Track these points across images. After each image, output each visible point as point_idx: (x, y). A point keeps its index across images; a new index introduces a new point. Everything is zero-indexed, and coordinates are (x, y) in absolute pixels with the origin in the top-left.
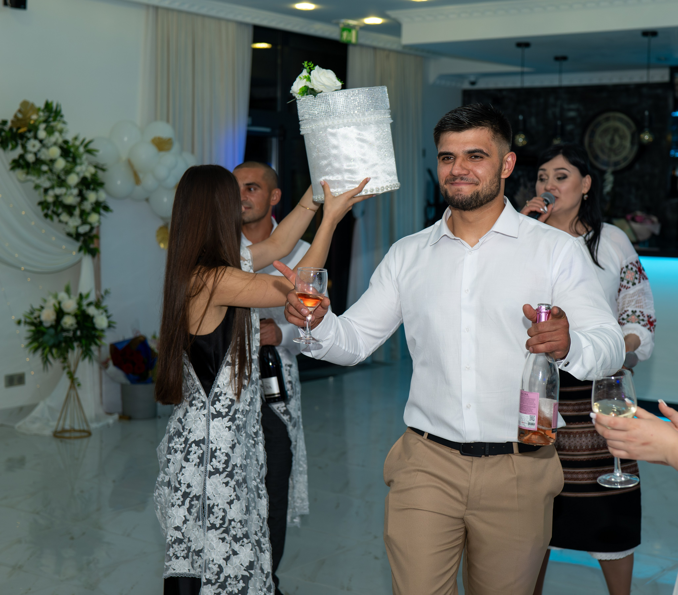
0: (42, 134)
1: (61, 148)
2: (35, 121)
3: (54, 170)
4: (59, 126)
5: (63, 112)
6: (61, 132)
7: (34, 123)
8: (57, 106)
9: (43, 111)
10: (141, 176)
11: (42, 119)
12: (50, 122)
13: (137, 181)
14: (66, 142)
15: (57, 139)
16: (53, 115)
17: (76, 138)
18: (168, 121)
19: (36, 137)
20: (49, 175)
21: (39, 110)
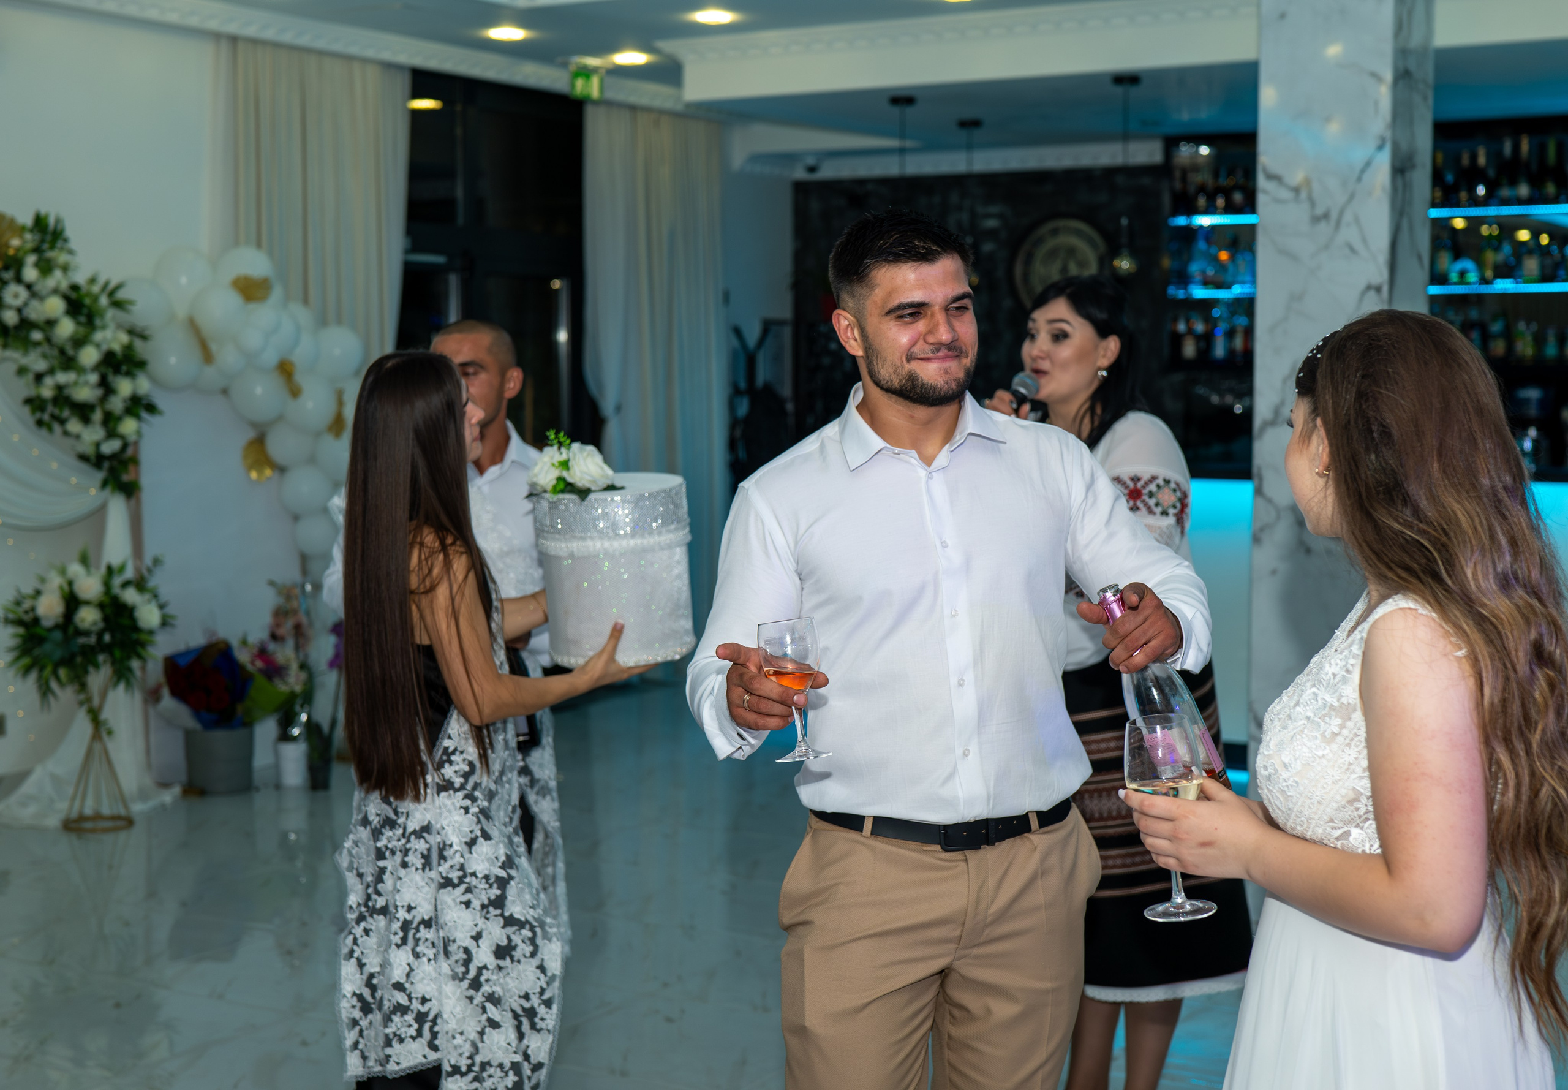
0: (30, 273)
1: (66, 298)
2: (18, 250)
3: (55, 340)
4: (62, 258)
5: (69, 232)
6: (65, 269)
7: (15, 255)
8: (58, 221)
9: (31, 231)
10: (214, 347)
11: (29, 246)
12: (43, 251)
13: (208, 357)
14: (75, 288)
15: (59, 282)
16: (49, 238)
17: (93, 281)
18: (259, 245)
19: (19, 279)
20: (45, 348)
21: (23, 229)
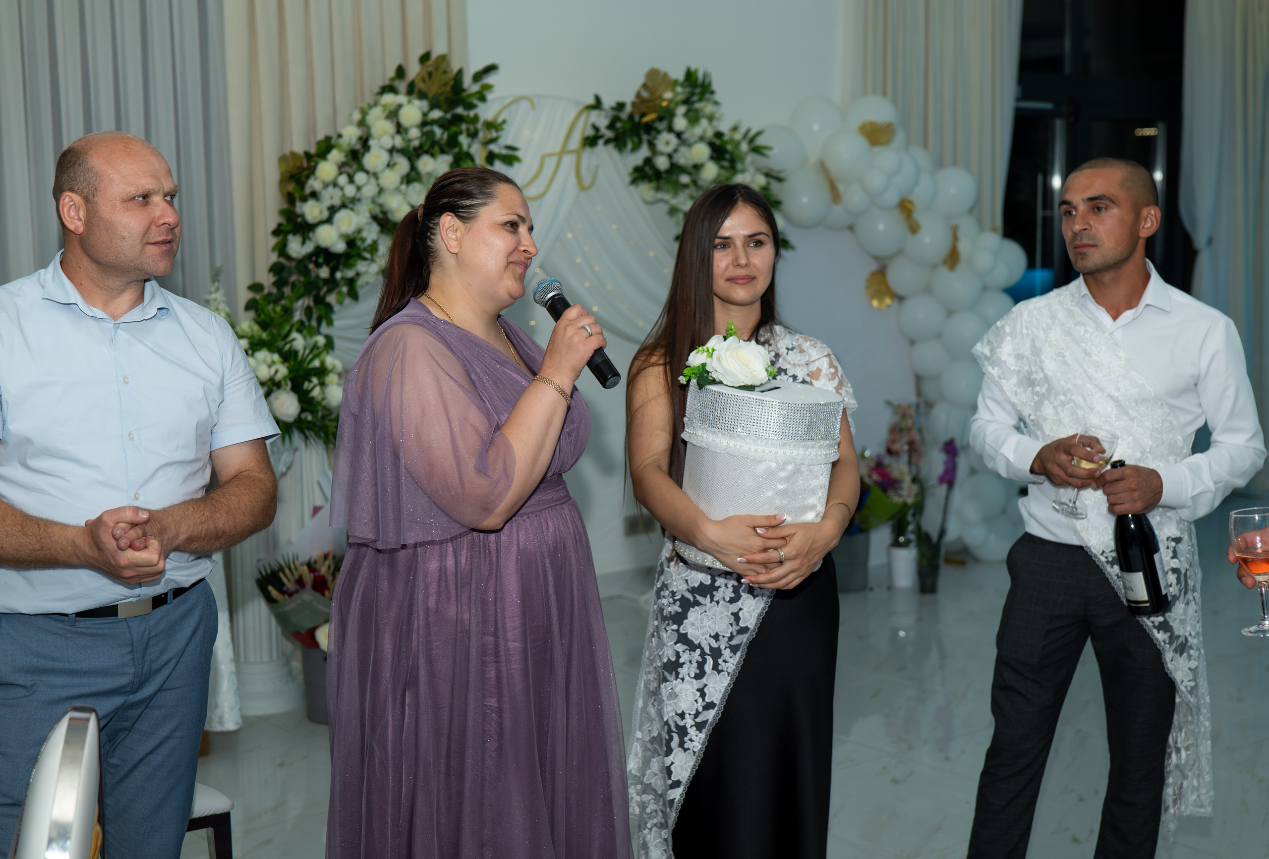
0: (680, 123)
1: (711, 145)
2: (670, 101)
3: (700, 183)
4: (708, 108)
5: (715, 86)
6: (711, 118)
7: (668, 105)
8: (705, 75)
9: (682, 85)
10: (841, 188)
11: (681, 97)
12: (693, 103)
13: (836, 196)
14: (719, 135)
15: (705, 131)
16: (698, 90)
17: (735, 129)
18: (884, 94)
19: (670, 129)
20: (692, 190)
21: (675, 83)
